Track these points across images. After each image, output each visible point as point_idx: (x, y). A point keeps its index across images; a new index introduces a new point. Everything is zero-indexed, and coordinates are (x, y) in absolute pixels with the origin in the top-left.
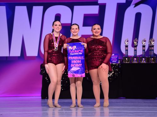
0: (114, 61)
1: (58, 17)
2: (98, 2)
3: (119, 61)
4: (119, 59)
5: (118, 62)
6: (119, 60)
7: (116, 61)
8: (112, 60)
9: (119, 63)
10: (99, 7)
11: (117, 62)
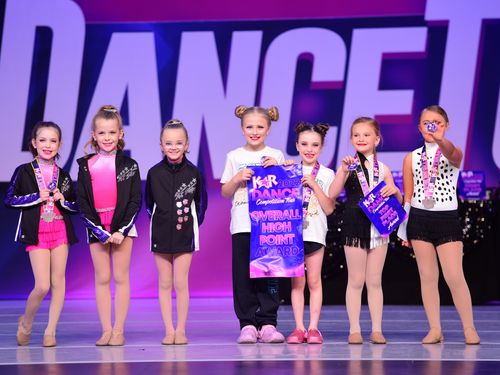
0: (471, 194)
1: (305, 63)
2: (423, 17)
3: (488, 193)
4: (487, 186)
5: (484, 195)
6: (488, 189)
7: (477, 194)
8: (465, 190)
9: (487, 197)
10: (429, 32)
11: (482, 194)
